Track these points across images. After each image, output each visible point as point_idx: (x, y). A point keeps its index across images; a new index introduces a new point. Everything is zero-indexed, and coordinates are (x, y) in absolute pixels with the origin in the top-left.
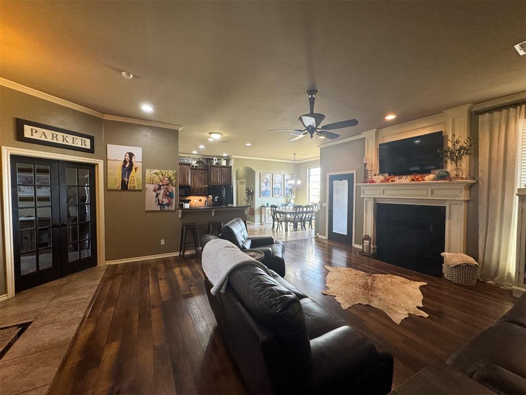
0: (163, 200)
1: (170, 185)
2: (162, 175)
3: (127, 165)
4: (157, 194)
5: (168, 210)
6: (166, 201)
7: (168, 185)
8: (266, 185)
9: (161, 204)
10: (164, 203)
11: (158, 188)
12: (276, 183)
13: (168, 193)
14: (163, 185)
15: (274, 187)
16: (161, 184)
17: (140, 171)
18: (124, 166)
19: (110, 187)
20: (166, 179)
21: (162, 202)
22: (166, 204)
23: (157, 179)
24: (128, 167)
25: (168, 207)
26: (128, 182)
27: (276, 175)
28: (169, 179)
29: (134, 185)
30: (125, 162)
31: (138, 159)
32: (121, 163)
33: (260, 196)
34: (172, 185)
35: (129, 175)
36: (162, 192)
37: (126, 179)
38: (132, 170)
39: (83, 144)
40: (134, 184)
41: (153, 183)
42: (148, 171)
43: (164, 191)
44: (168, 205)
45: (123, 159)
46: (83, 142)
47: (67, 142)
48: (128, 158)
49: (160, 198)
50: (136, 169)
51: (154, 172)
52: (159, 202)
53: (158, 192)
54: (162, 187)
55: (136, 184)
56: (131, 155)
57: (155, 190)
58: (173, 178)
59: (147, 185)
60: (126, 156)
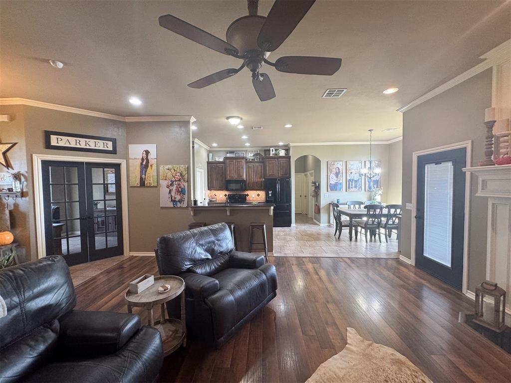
0: (176, 196)
1: (182, 180)
2: (175, 170)
3: (144, 163)
4: (170, 190)
5: (180, 207)
6: (178, 197)
7: (179, 180)
8: (337, 177)
9: (174, 201)
10: (177, 200)
11: (171, 184)
12: (351, 173)
13: (180, 189)
14: (176, 181)
15: (348, 178)
16: (173, 179)
17: (154, 167)
18: (142, 164)
19: (131, 184)
20: (178, 174)
21: (175, 198)
22: (179, 201)
23: (169, 175)
24: (145, 165)
25: (181, 203)
26: (145, 179)
27: (352, 163)
28: (181, 174)
29: (150, 182)
30: (143, 159)
31: (153, 156)
32: (140, 161)
33: (328, 191)
34: (184, 181)
35: (146, 172)
36: (174, 188)
37: (143, 176)
38: (148, 167)
39: (105, 146)
40: (150, 180)
41: (166, 180)
42: (161, 168)
43: (177, 187)
44: (180, 201)
45: (141, 157)
46: (105, 144)
47: (90, 146)
48: (145, 155)
49: (173, 194)
50: (151, 166)
51: (167, 167)
52: (172, 198)
53: (171, 188)
54: (174, 183)
55: (152, 180)
56: (147, 152)
57: (168, 187)
58: (184, 173)
59: (161, 182)
60: (143, 154)
